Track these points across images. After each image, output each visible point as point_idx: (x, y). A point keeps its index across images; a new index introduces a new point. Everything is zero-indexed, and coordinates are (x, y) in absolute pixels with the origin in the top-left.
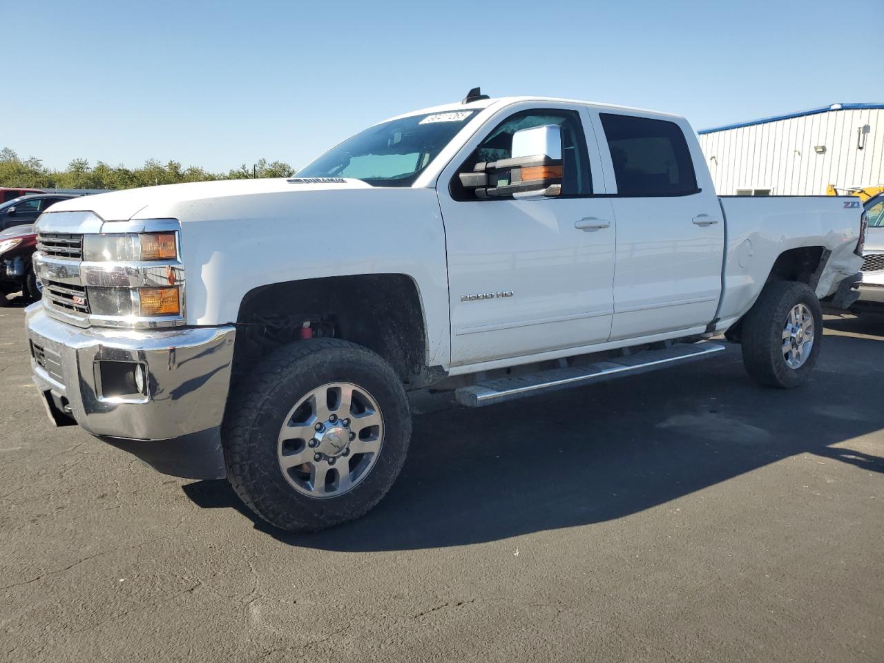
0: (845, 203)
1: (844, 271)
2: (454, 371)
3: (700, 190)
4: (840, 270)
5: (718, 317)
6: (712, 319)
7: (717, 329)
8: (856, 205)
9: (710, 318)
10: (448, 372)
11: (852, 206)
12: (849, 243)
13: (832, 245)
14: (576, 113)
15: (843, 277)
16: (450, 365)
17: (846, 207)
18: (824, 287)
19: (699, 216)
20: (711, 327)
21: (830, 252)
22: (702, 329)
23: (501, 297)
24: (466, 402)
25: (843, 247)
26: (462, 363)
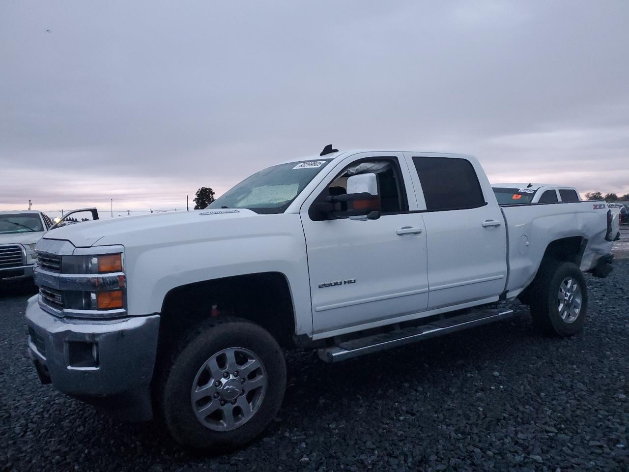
0: (594, 205)
1: (600, 252)
2: (316, 337)
3: (487, 204)
4: (597, 251)
5: (507, 289)
6: (502, 291)
7: (507, 298)
8: (602, 206)
9: (501, 291)
10: (312, 338)
11: (600, 207)
12: (601, 232)
13: (589, 235)
14: (396, 158)
15: (600, 256)
16: (313, 333)
17: (594, 209)
18: (586, 264)
19: (487, 221)
20: (503, 296)
21: (586, 241)
22: (496, 299)
23: (347, 284)
24: (325, 359)
25: (597, 236)
26: (321, 331)
